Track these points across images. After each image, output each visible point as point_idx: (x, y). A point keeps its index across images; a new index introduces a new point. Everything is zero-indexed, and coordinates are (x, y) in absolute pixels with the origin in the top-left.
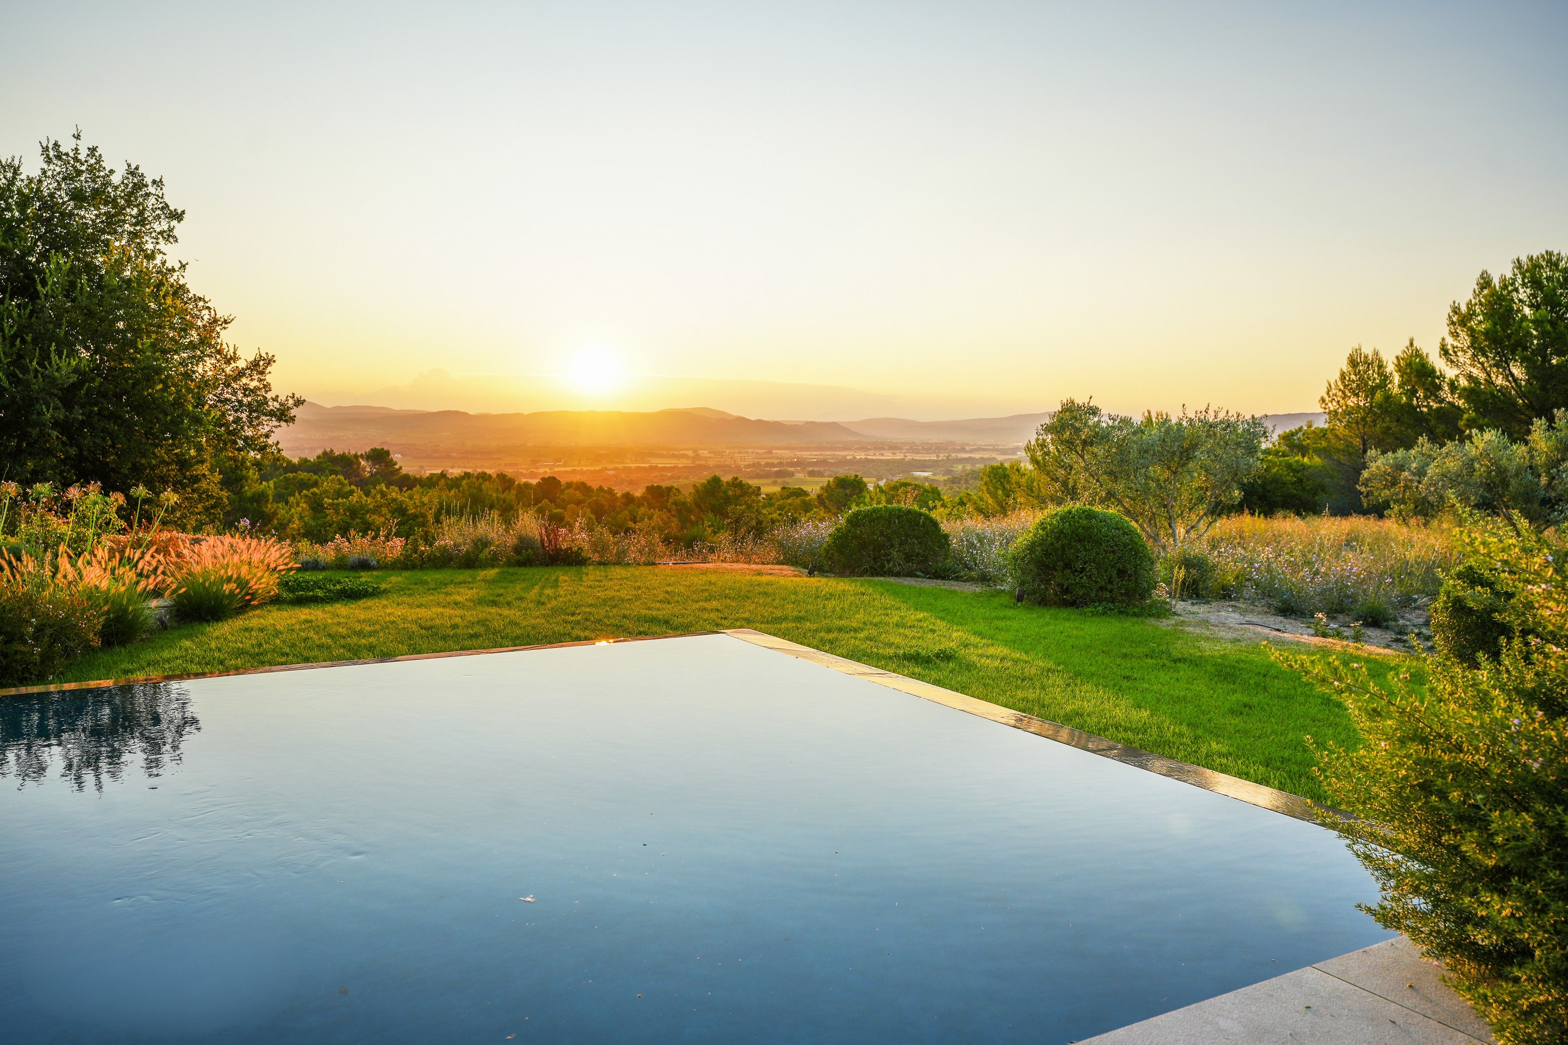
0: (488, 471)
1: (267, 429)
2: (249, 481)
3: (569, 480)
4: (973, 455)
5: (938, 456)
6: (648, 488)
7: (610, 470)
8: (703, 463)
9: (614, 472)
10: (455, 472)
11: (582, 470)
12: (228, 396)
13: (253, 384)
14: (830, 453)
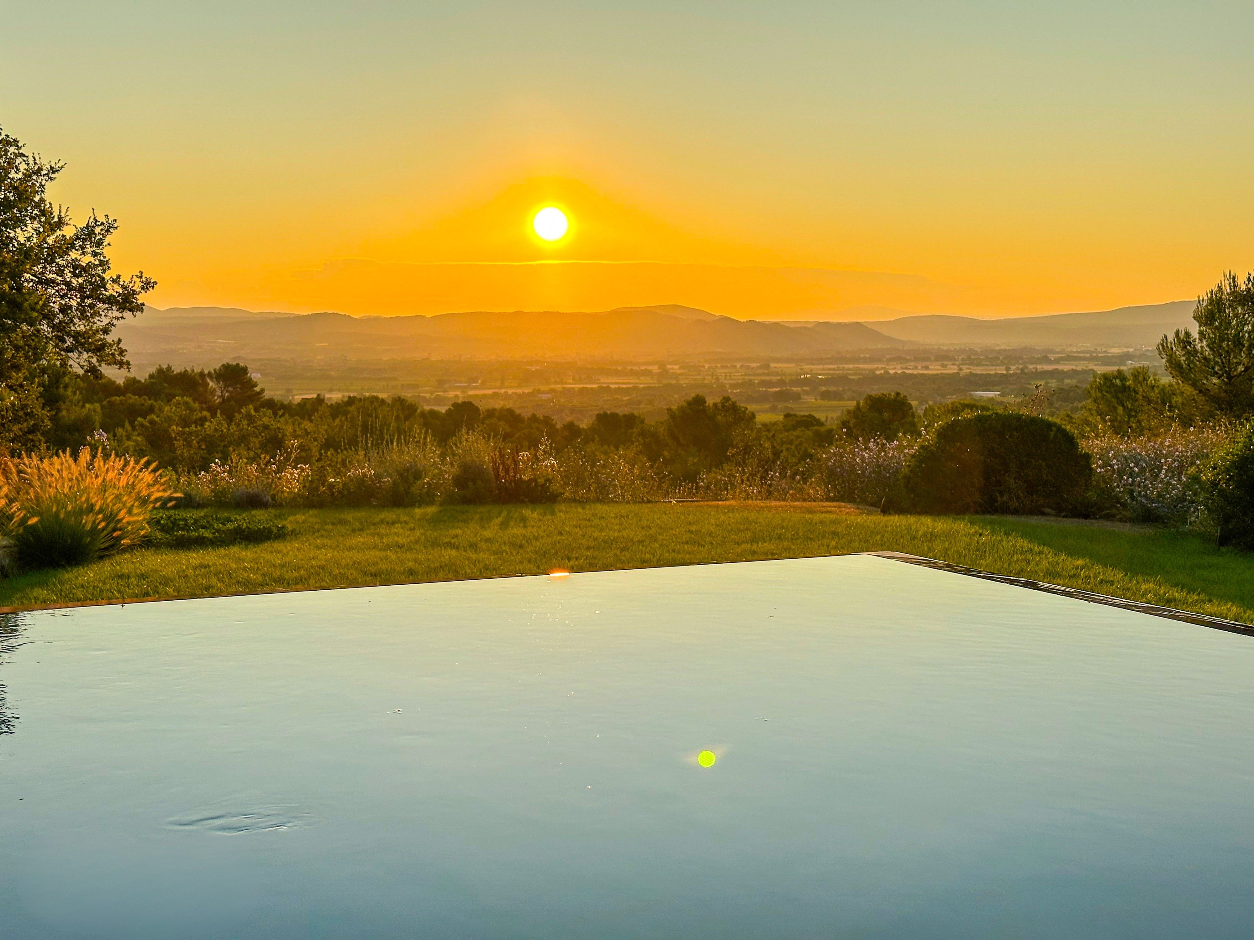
0: (381, 396)
1: (106, 321)
2: (67, 403)
3: (490, 407)
4: (1060, 367)
5: (1008, 369)
6: (598, 416)
7: (544, 392)
8: (673, 382)
9: (550, 396)
10: (335, 397)
11: (506, 393)
12: (51, 276)
13: (85, 260)
14: (851, 366)
